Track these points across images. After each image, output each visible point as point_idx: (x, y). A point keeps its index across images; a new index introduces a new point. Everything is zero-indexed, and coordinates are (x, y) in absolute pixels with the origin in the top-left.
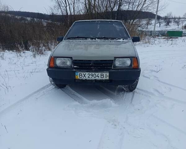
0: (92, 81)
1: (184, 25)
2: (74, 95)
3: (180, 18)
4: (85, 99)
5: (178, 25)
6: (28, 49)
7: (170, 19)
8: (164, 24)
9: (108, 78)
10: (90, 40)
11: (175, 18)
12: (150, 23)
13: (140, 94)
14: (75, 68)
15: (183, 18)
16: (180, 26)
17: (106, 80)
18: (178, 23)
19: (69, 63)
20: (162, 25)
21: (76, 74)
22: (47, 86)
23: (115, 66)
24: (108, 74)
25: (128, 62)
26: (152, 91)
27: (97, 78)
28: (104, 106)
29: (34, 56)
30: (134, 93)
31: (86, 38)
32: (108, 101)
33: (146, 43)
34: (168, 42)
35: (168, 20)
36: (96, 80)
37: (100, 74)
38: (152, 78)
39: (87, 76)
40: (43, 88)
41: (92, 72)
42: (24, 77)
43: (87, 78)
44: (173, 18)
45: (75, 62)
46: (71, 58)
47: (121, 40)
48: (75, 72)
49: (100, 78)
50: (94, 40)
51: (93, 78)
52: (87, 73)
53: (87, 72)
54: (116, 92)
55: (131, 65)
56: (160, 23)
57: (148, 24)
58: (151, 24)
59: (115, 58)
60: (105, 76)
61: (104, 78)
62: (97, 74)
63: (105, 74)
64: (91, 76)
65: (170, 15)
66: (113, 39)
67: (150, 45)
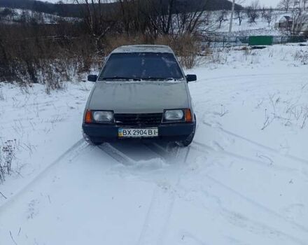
0: (138, 138)
1: (278, 22)
2: (116, 153)
3: (271, 10)
4: (130, 160)
5: (269, 22)
6: (35, 81)
7: (256, 10)
8: (247, 19)
9: (157, 135)
10: (132, 81)
11: (264, 10)
12: (225, 18)
13: (196, 149)
14: (118, 124)
15: (277, 10)
16: (273, 23)
17: (155, 137)
18: (268, 18)
19: (109, 117)
20: (243, 21)
21: (120, 131)
22: (80, 143)
23: (165, 120)
24: (157, 130)
25: (180, 115)
26: (211, 145)
27: (144, 135)
28: (153, 167)
29: (48, 92)
30: (189, 149)
31: (127, 79)
32: (157, 161)
33: (214, 61)
34: (246, 59)
35: (252, 13)
36: (143, 138)
37: (147, 130)
38: (213, 125)
39: (132, 133)
40: (75, 146)
41: (139, 128)
42: (45, 131)
43: (132, 135)
44: (260, 10)
45: (117, 116)
46: (112, 111)
47: (173, 81)
48: (118, 128)
49: (147, 135)
50: (138, 82)
51: (139, 135)
52: (132, 130)
53: (132, 128)
54: (167, 147)
55: (184, 117)
56: (240, 19)
57: (221, 19)
58: (227, 20)
59: (165, 110)
60: (153, 132)
61: (153, 135)
62: (144, 130)
63: (153, 130)
64: (137, 133)
65: (256, 5)
66: (162, 79)
67: (219, 65)
